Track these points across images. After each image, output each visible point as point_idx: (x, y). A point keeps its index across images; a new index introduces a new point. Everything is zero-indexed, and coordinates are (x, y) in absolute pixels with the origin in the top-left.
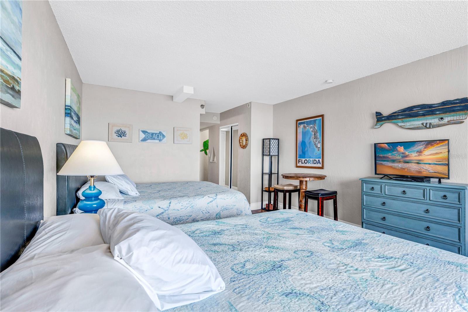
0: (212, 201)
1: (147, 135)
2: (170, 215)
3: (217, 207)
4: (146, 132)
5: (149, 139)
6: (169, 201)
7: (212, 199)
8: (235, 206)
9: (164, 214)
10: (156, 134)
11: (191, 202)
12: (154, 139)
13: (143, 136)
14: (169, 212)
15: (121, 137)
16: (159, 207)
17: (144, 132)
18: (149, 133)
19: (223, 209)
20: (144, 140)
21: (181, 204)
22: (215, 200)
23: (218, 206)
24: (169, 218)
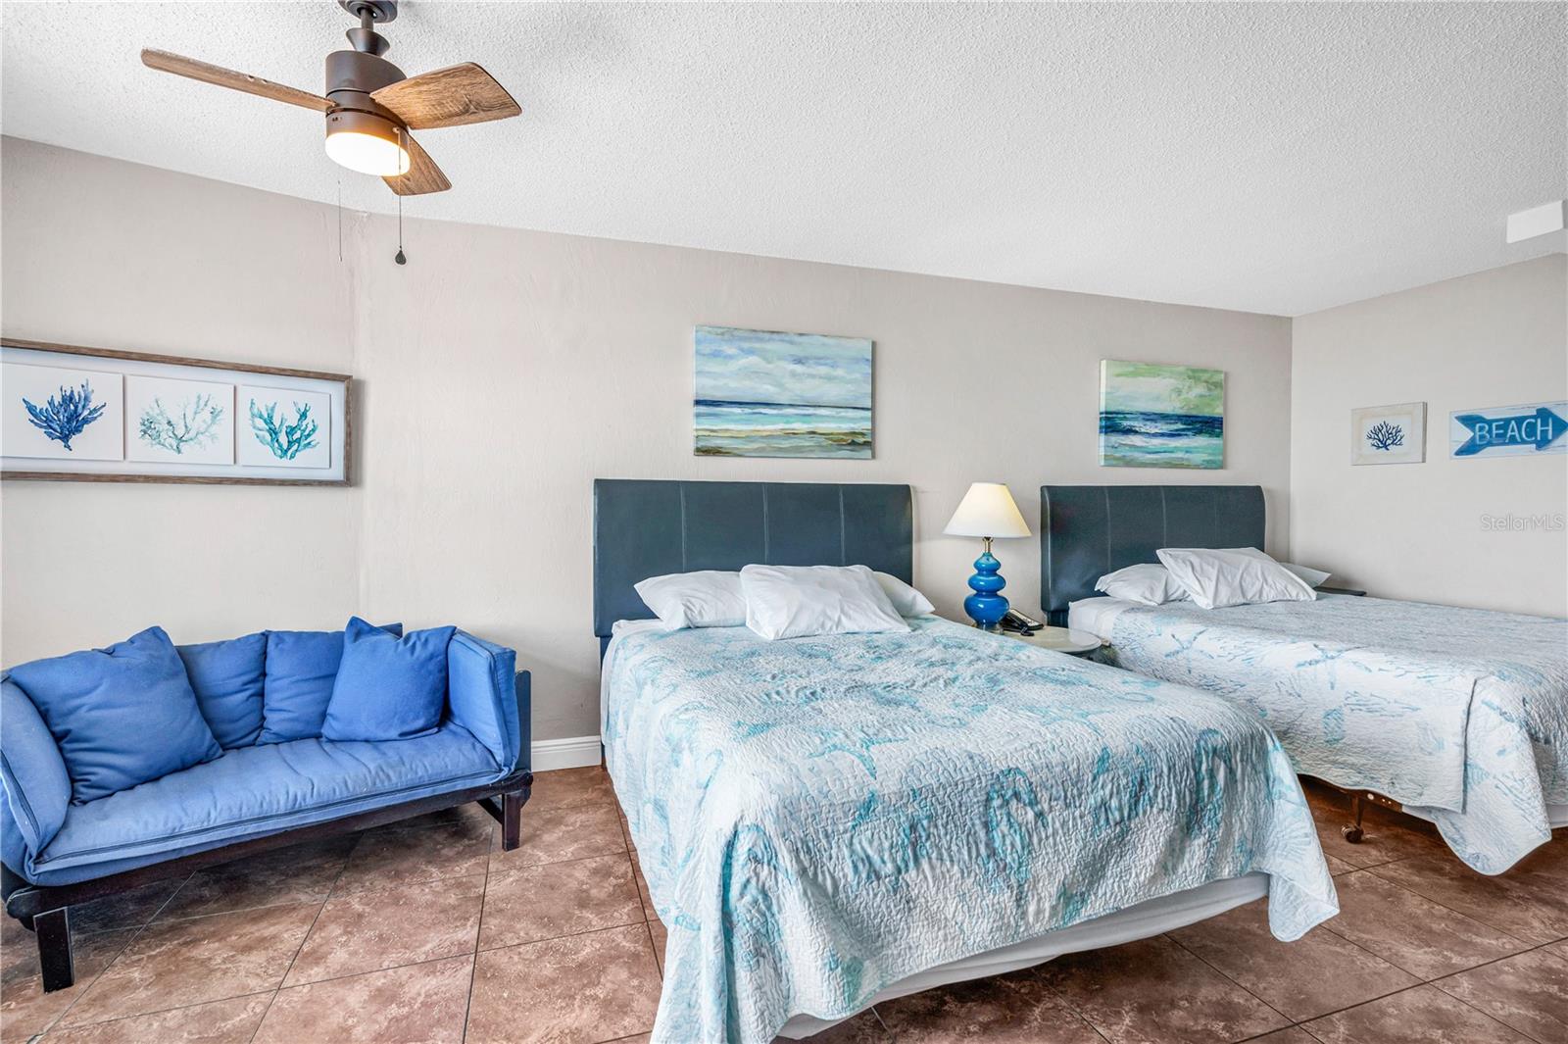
0: (1317, 662)
1: (1481, 429)
2: (1193, 664)
3: (1332, 688)
4: (1480, 419)
5: (1490, 444)
6: (1202, 628)
7: (1317, 654)
8: (1413, 710)
9: (1180, 656)
10: (1519, 420)
11: (1249, 646)
12: (1513, 441)
13: (1465, 435)
14: (1192, 654)
15: (1386, 447)
16: (1174, 636)
17: (1469, 421)
18: (1490, 422)
19: (1353, 700)
20: (1469, 449)
21: (1221, 644)
22: (1329, 661)
23: (1336, 686)
24: (1190, 671)
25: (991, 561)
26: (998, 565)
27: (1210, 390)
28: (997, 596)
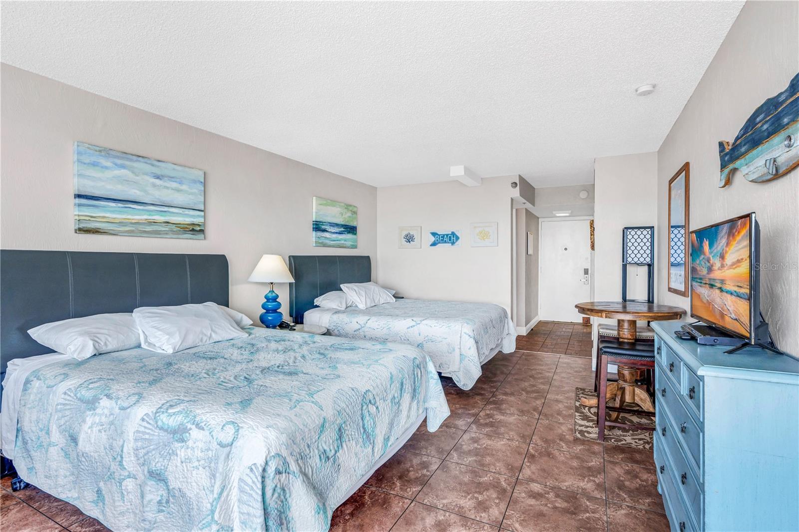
0: (414, 326)
1: (437, 237)
2: (366, 334)
3: (420, 335)
4: (437, 234)
5: (440, 243)
6: (369, 318)
7: (414, 323)
8: (445, 339)
9: (361, 331)
10: (447, 235)
11: (389, 323)
12: (445, 242)
13: (432, 239)
14: (365, 329)
15: (409, 242)
16: (357, 322)
17: (434, 234)
18: (439, 235)
19: (427, 339)
20: (434, 244)
21: (378, 323)
22: (418, 325)
23: (421, 335)
24: (365, 337)
25: (274, 294)
26: (277, 296)
27: (352, 214)
28: (277, 312)
